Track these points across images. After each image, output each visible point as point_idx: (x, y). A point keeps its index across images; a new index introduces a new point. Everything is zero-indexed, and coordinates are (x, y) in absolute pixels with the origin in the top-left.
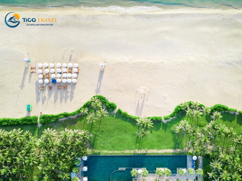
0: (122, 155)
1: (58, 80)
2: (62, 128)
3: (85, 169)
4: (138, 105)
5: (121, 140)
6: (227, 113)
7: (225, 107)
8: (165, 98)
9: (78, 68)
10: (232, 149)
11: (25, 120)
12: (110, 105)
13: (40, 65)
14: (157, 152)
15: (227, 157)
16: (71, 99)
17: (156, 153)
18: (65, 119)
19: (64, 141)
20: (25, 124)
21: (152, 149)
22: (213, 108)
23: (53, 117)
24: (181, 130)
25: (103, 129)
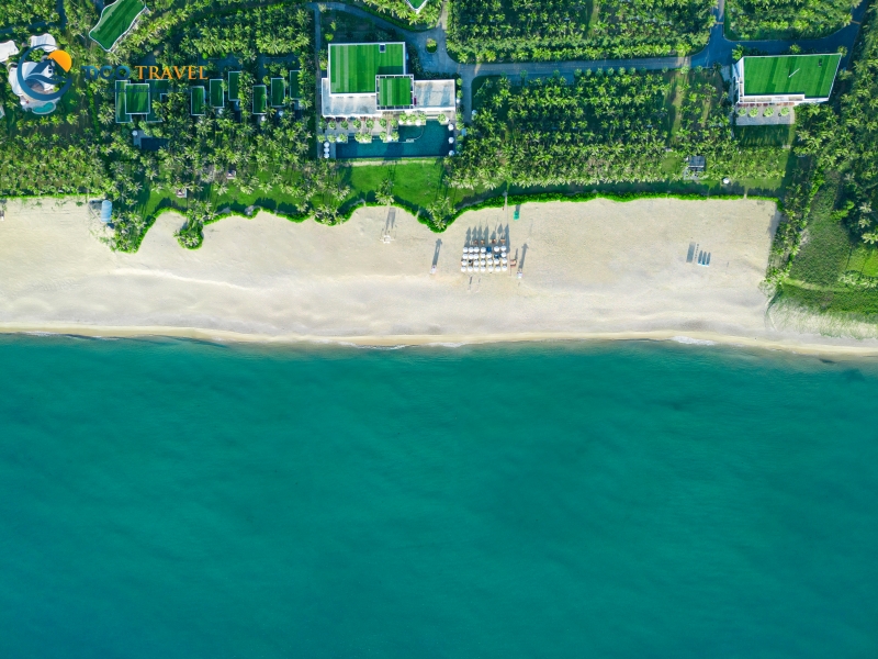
0: (411, 158)
1: (483, 250)
2: (479, 192)
3: (451, 140)
4: (393, 221)
5: (411, 176)
6: (288, 212)
7: (291, 219)
8: (363, 230)
9: (462, 267)
10: (283, 167)
11: (522, 201)
12: (425, 220)
13: (504, 269)
14: (370, 162)
15: (289, 156)
16: (469, 230)
18: (476, 203)
19: (474, 173)
20: (520, 195)
21: (376, 166)
22: (306, 216)
23: (489, 205)
24: (344, 189)
25: (432, 190)
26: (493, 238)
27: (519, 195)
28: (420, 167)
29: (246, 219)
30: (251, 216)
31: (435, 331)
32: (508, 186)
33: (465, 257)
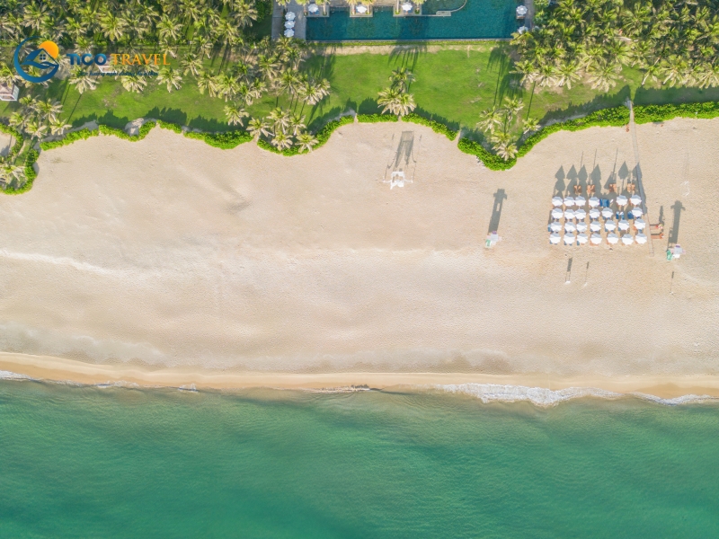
0: (445, 42)
1: (594, 203)
3: (521, 11)
5: (446, 72)
6: (208, 131)
7: (212, 141)
9: (552, 232)
11: (664, 114)
12: (473, 147)
13: (642, 240)
14: (369, 48)
16: (561, 170)
17: (371, 45)
18: (573, 118)
20: (661, 104)
21: (380, 55)
22: (241, 138)
23: (600, 120)
24: (318, 84)
25: (486, 95)
26: (611, 182)
27: (659, 103)
28: (462, 56)
29: (125, 142)
30: (137, 136)
31: (496, 366)
32: (633, 92)
33: (557, 215)
